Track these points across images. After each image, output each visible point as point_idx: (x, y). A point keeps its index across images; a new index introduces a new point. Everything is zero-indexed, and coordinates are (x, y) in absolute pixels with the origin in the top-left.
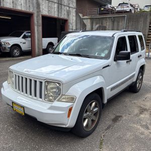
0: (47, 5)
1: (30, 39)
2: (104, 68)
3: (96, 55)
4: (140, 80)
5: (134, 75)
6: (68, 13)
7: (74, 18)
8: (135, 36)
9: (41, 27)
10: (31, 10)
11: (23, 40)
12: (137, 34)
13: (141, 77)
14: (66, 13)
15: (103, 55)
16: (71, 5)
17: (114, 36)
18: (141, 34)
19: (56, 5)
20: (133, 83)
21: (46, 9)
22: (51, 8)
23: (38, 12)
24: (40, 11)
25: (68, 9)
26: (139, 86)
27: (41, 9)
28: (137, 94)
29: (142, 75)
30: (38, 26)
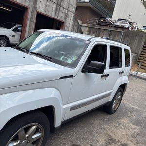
0: (45, 3)
1: (20, 33)
2: (62, 78)
3: (61, 59)
4: (119, 100)
5: (110, 94)
6: (66, 16)
7: (71, 23)
8: (121, 48)
9: (34, 24)
10: (26, 5)
11: (13, 33)
12: (123, 47)
13: (120, 97)
14: (63, 16)
15: (69, 61)
16: (70, 9)
17: (91, 40)
18: (128, 48)
19: (55, 6)
20: (108, 102)
21: (43, 7)
22: (49, 7)
23: (34, 8)
24: (36, 7)
25: (66, 12)
26: (115, 107)
27: (38, 6)
28: (112, 116)
29: (122, 95)
30: (31, 21)
